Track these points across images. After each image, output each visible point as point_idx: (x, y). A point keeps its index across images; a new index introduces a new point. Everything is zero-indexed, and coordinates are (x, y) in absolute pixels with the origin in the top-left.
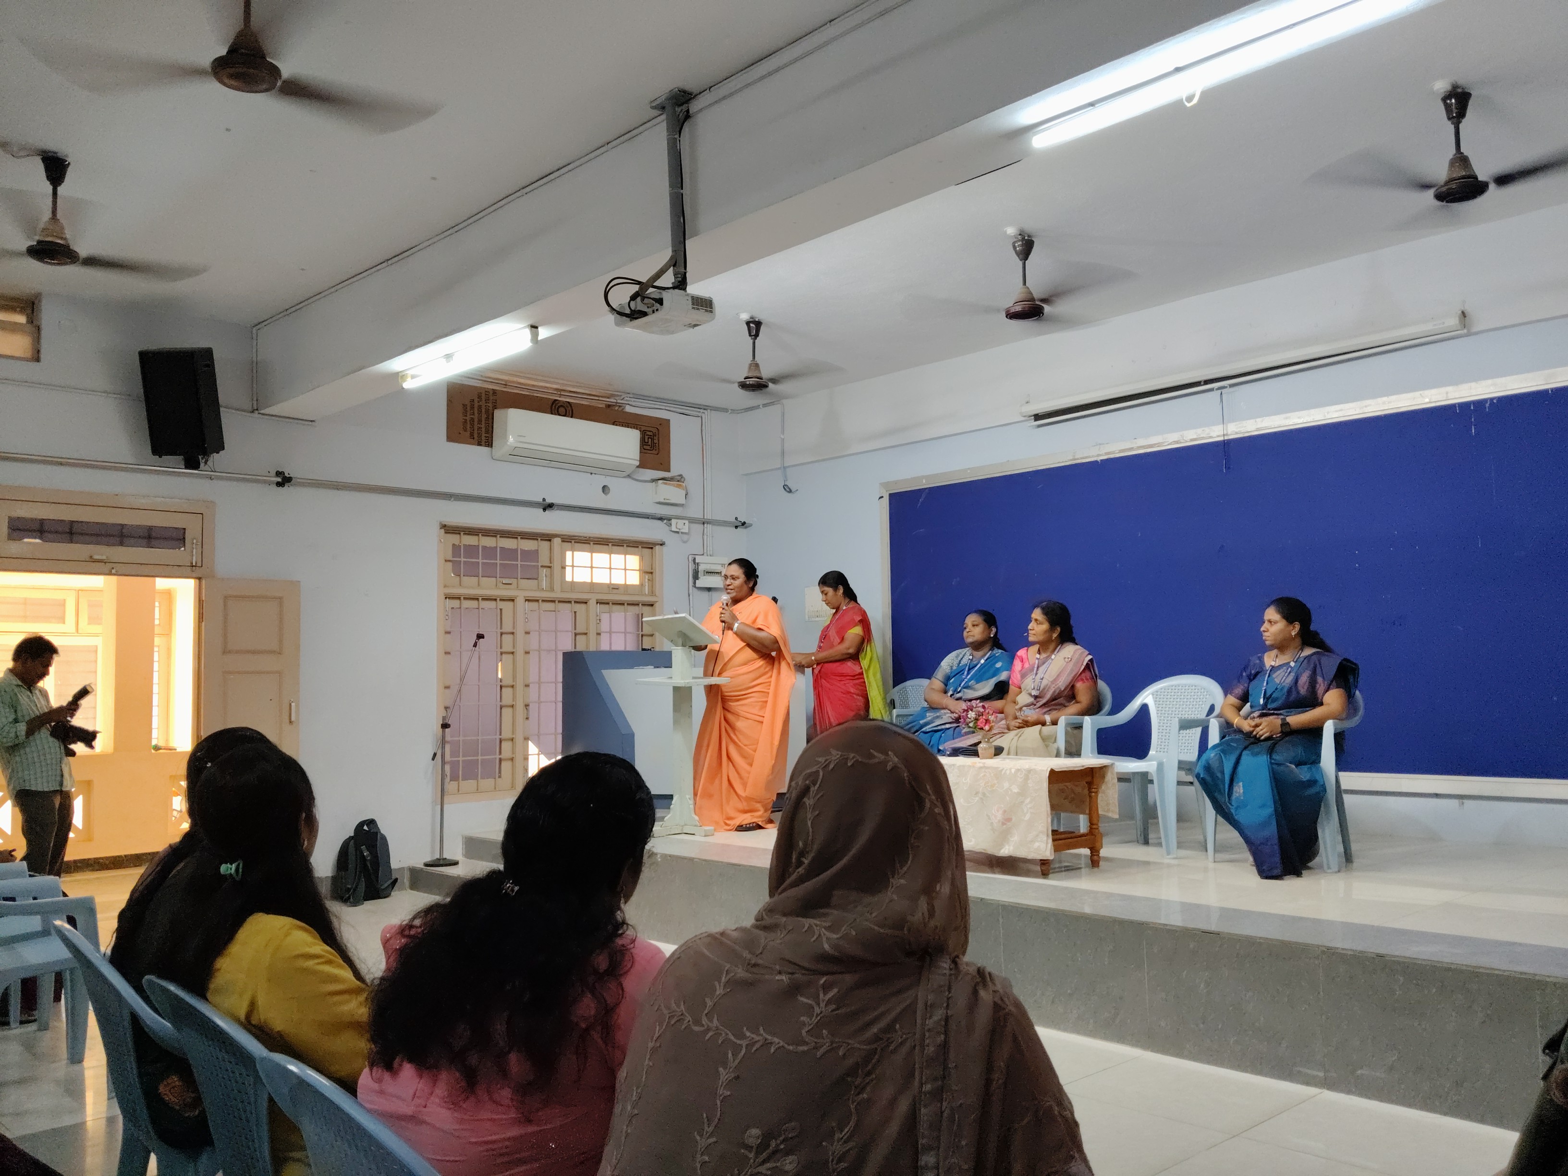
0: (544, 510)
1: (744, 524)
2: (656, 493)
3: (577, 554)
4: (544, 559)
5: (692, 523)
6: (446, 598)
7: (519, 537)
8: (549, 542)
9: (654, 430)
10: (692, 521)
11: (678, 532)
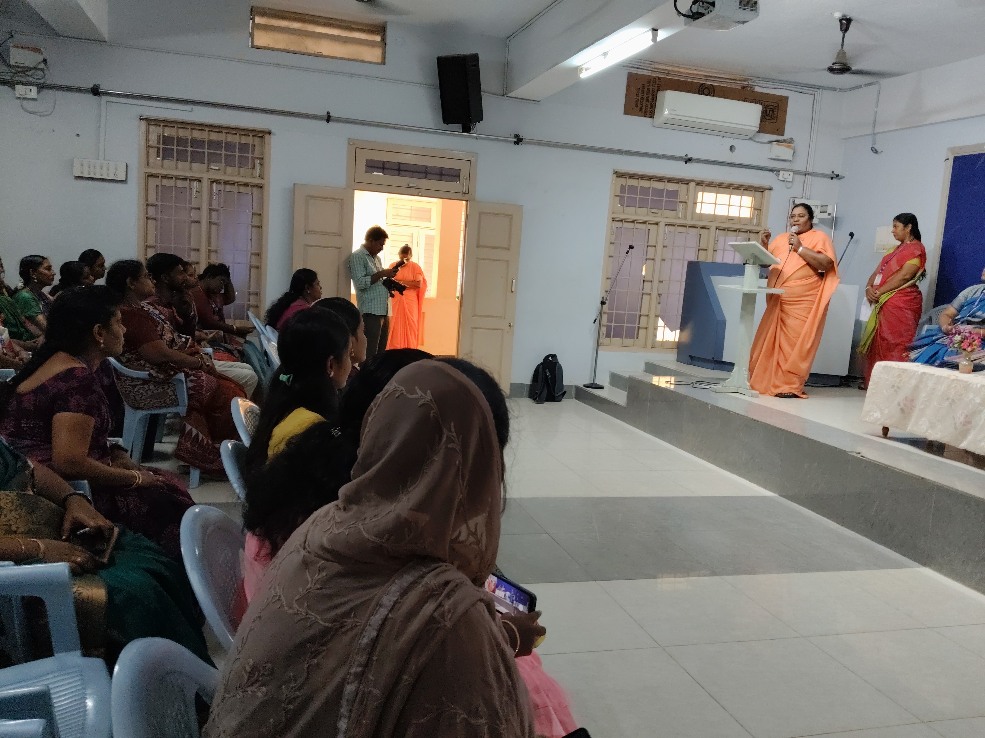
0: (686, 162)
1: (837, 176)
2: (770, 152)
3: (706, 194)
4: (682, 197)
5: (796, 174)
6: (613, 220)
7: (666, 181)
8: (687, 185)
9: (776, 105)
10: (796, 172)
11: (783, 181)
